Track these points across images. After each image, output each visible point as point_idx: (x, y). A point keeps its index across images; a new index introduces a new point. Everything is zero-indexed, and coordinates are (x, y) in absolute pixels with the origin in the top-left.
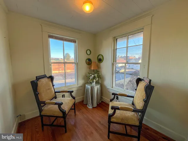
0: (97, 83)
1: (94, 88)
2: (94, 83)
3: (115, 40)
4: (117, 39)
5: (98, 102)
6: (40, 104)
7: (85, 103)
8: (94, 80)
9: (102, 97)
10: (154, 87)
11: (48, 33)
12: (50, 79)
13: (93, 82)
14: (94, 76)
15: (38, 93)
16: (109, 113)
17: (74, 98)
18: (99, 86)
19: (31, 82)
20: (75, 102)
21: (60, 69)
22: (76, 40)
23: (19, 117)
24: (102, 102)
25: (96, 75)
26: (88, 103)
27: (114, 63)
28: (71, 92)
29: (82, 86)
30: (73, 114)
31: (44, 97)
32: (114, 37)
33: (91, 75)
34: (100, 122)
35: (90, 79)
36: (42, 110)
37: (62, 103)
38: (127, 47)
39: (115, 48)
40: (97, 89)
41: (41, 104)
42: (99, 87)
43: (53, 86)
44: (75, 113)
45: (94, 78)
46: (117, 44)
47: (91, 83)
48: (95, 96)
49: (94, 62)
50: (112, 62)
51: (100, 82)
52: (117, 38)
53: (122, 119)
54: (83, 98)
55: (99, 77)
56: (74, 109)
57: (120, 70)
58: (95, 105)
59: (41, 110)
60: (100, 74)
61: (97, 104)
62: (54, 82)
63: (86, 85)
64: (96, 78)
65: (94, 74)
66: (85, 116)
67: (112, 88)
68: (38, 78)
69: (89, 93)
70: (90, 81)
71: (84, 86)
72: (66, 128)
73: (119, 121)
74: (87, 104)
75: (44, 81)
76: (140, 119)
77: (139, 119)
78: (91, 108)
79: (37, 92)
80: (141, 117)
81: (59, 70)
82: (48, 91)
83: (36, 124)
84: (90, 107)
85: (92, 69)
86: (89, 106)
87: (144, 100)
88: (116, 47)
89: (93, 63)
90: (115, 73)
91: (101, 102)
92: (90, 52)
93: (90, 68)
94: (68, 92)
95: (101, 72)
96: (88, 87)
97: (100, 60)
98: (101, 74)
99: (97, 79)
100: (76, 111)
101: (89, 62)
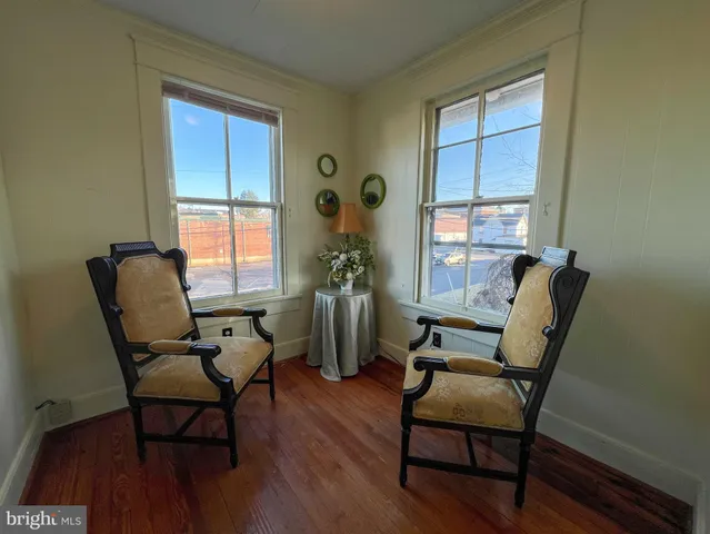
0: (359, 285)
1: (348, 304)
2: (349, 286)
3: (433, 111)
4: (438, 110)
5: (365, 360)
6: (131, 354)
7: (311, 362)
8: (349, 275)
9: (378, 343)
10: (588, 274)
11: (161, 72)
12: (171, 262)
13: (344, 280)
14: (349, 259)
15: (121, 312)
16: (406, 387)
17: (268, 338)
18: (365, 297)
19: (87, 262)
20: (272, 353)
21: (221, 251)
22: (276, 113)
23: (45, 408)
24: (379, 358)
25: (356, 255)
26: (324, 363)
27: (426, 205)
28: (256, 315)
29: (300, 298)
30: (265, 399)
31: (147, 325)
32: (430, 102)
33: (335, 253)
34: (369, 429)
35: (331, 268)
36: (139, 379)
37: (218, 347)
38: (480, 139)
39: (433, 147)
40: (358, 307)
41: (131, 356)
42: (368, 302)
43: (185, 289)
44: (273, 396)
45: (349, 265)
46: (440, 131)
47: (335, 286)
48: (350, 332)
49: (347, 205)
50: (420, 202)
51: (371, 283)
52: (439, 104)
53: (457, 409)
54: (306, 343)
55: (368, 261)
56: (271, 382)
57: (447, 256)
58: (351, 369)
59: (131, 380)
60: (371, 252)
61: (360, 367)
62: (188, 275)
63: (317, 294)
64: (355, 266)
65: (347, 252)
66: (312, 407)
67: (417, 305)
68: (120, 252)
69: (327, 322)
70: (332, 278)
71: (307, 297)
72: (233, 450)
73: (447, 417)
74: (320, 366)
75: (147, 265)
76: (527, 408)
77: (524, 409)
78: (337, 379)
79: (115, 304)
80: (531, 399)
81: (216, 255)
82: (162, 307)
83: (117, 437)
84: (332, 376)
85: (342, 231)
86: (328, 373)
87: (547, 330)
88: (436, 141)
89: (343, 210)
90: (431, 244)
91: (373, 358)
92: (335, 165)
93: (332, 229)
94: (246, 313)
95: (375, 243)
96: (326, 299)
97: (372, 201)
98: (376, 252)
99: (361, 269)
100: (276, 389)
101: (329, 205)
